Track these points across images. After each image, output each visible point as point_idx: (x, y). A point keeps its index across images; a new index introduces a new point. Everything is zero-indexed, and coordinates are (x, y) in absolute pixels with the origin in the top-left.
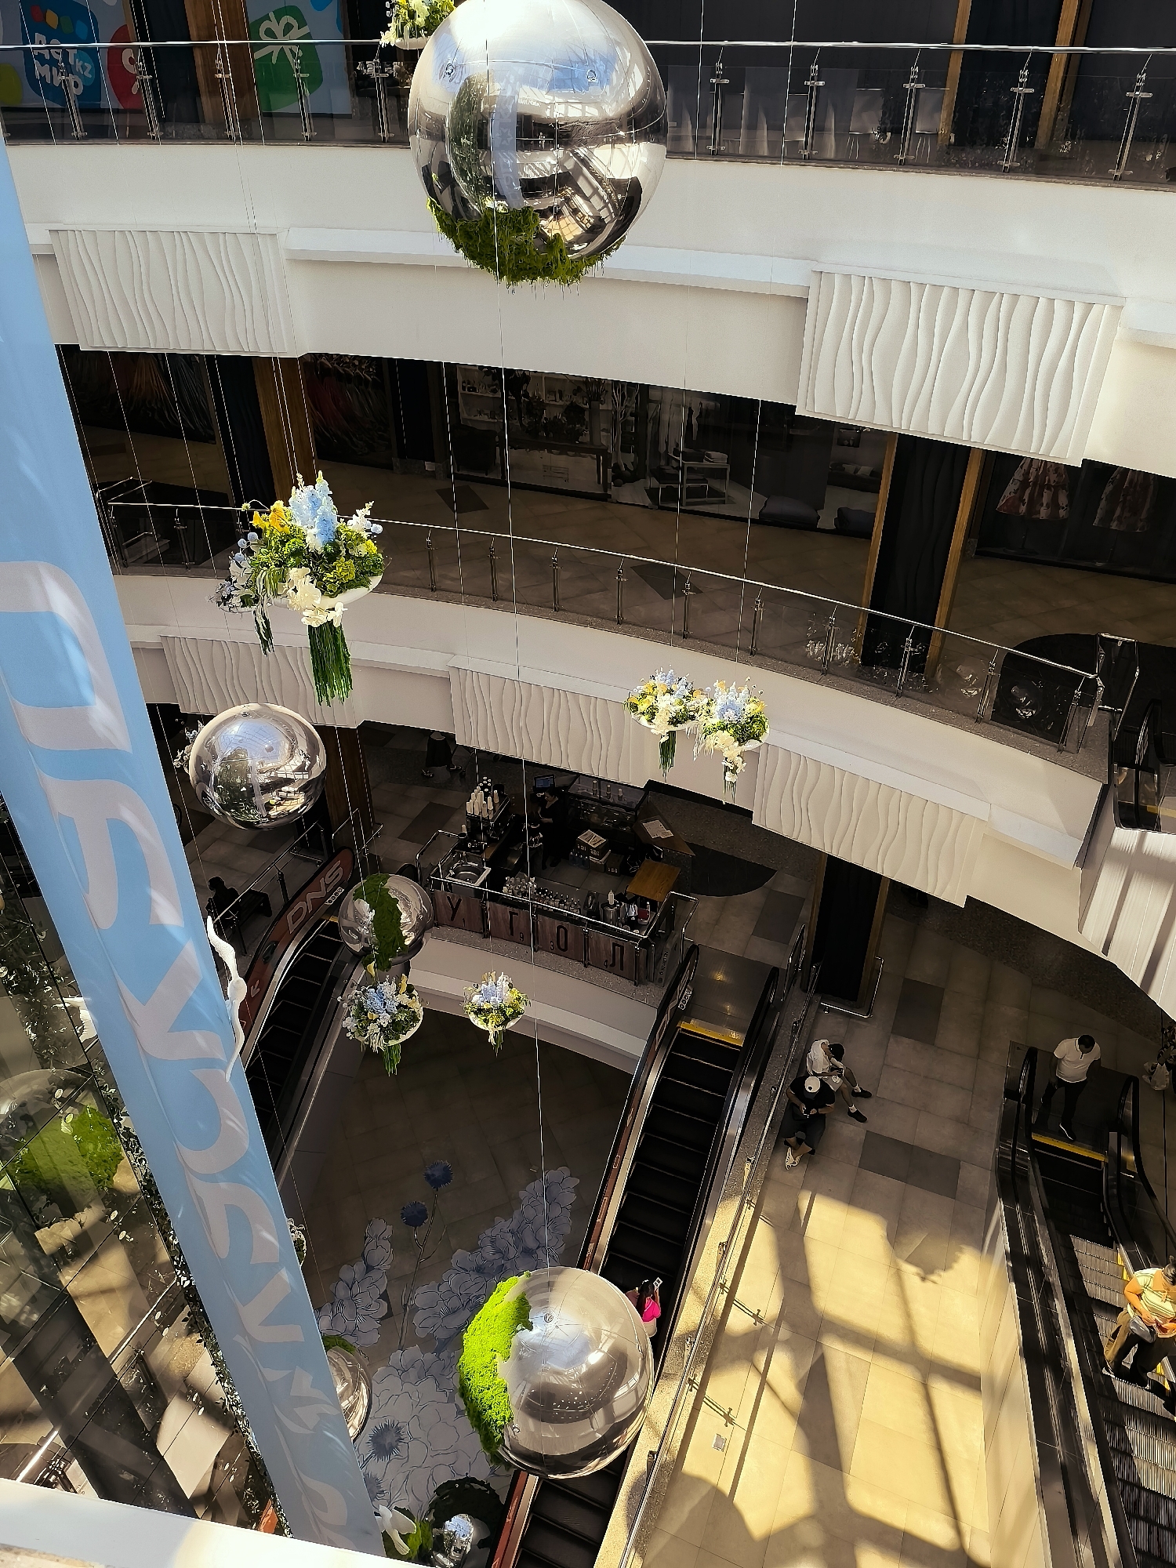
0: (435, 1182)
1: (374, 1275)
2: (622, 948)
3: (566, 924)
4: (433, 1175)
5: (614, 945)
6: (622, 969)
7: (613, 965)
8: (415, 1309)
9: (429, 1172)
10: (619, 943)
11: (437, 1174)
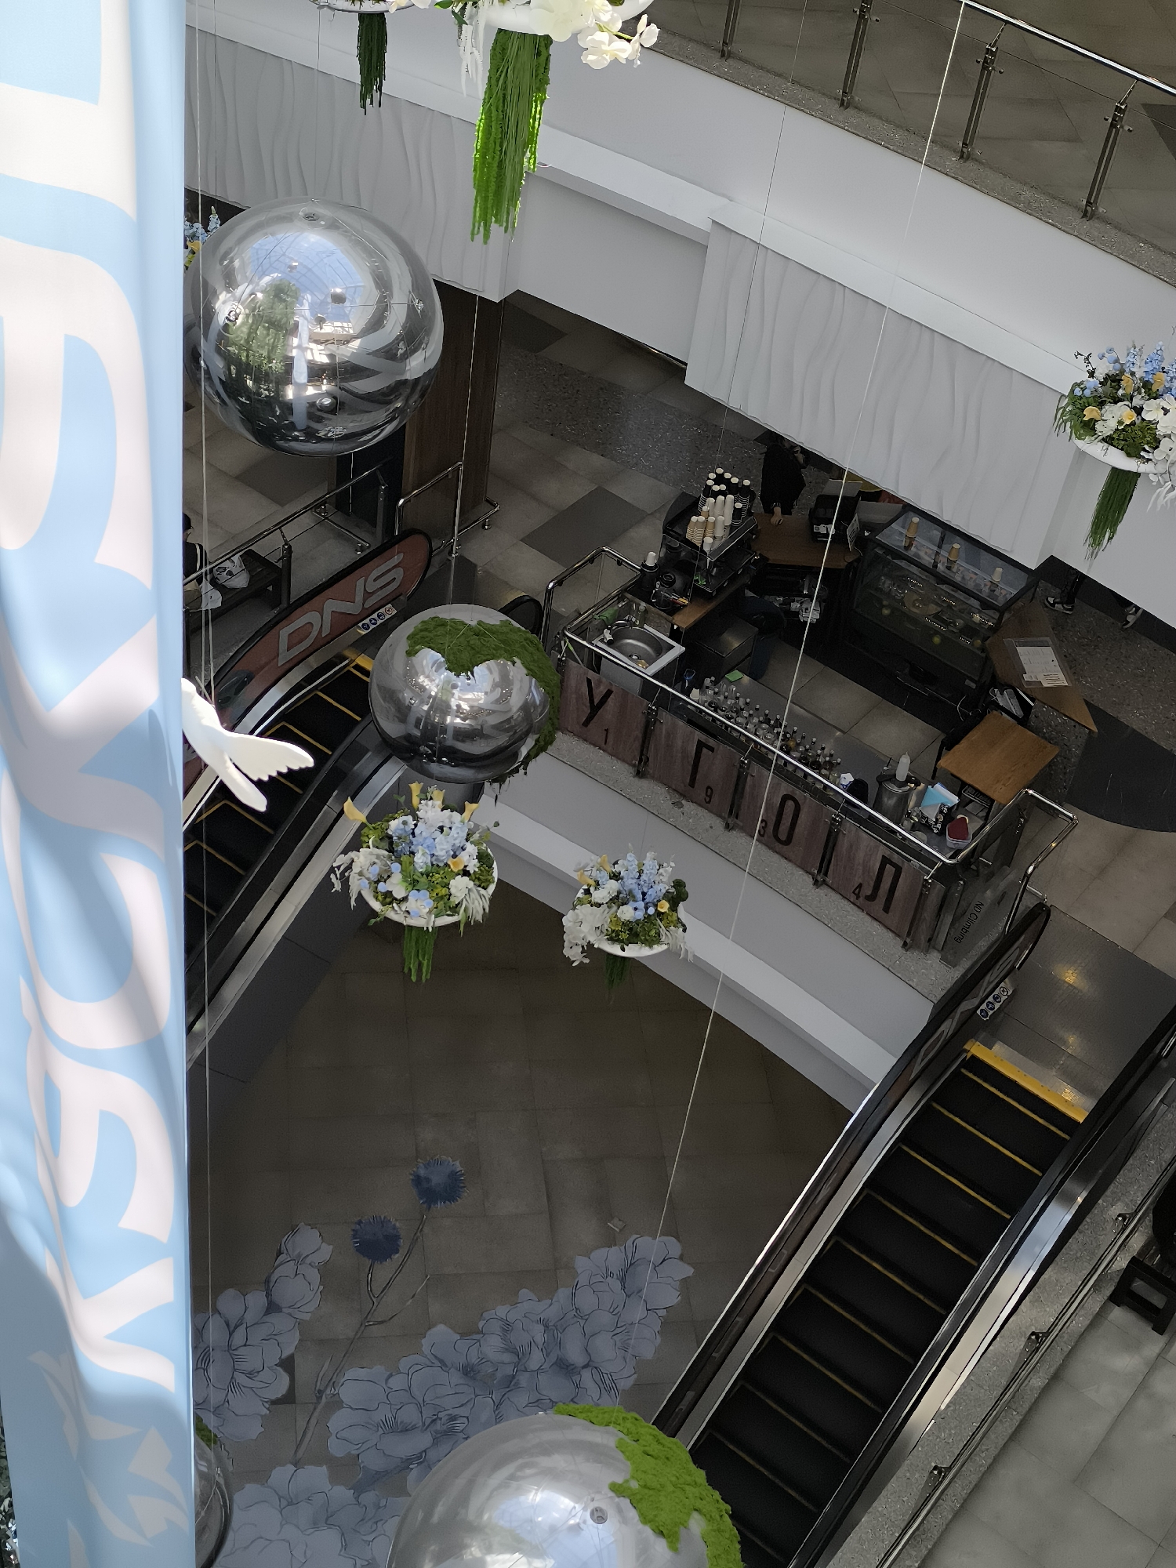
0: (430, 1194)
1: (278, 1322)
2: (898, 870)
3: (799, 794)
4: (428, 1180)
5: (885, 861)
6: (886, 909)
7: (872, 898)
8: (337, 1404)
9: (422, 1172)
10: (896, 858)
11: (437, 1179)
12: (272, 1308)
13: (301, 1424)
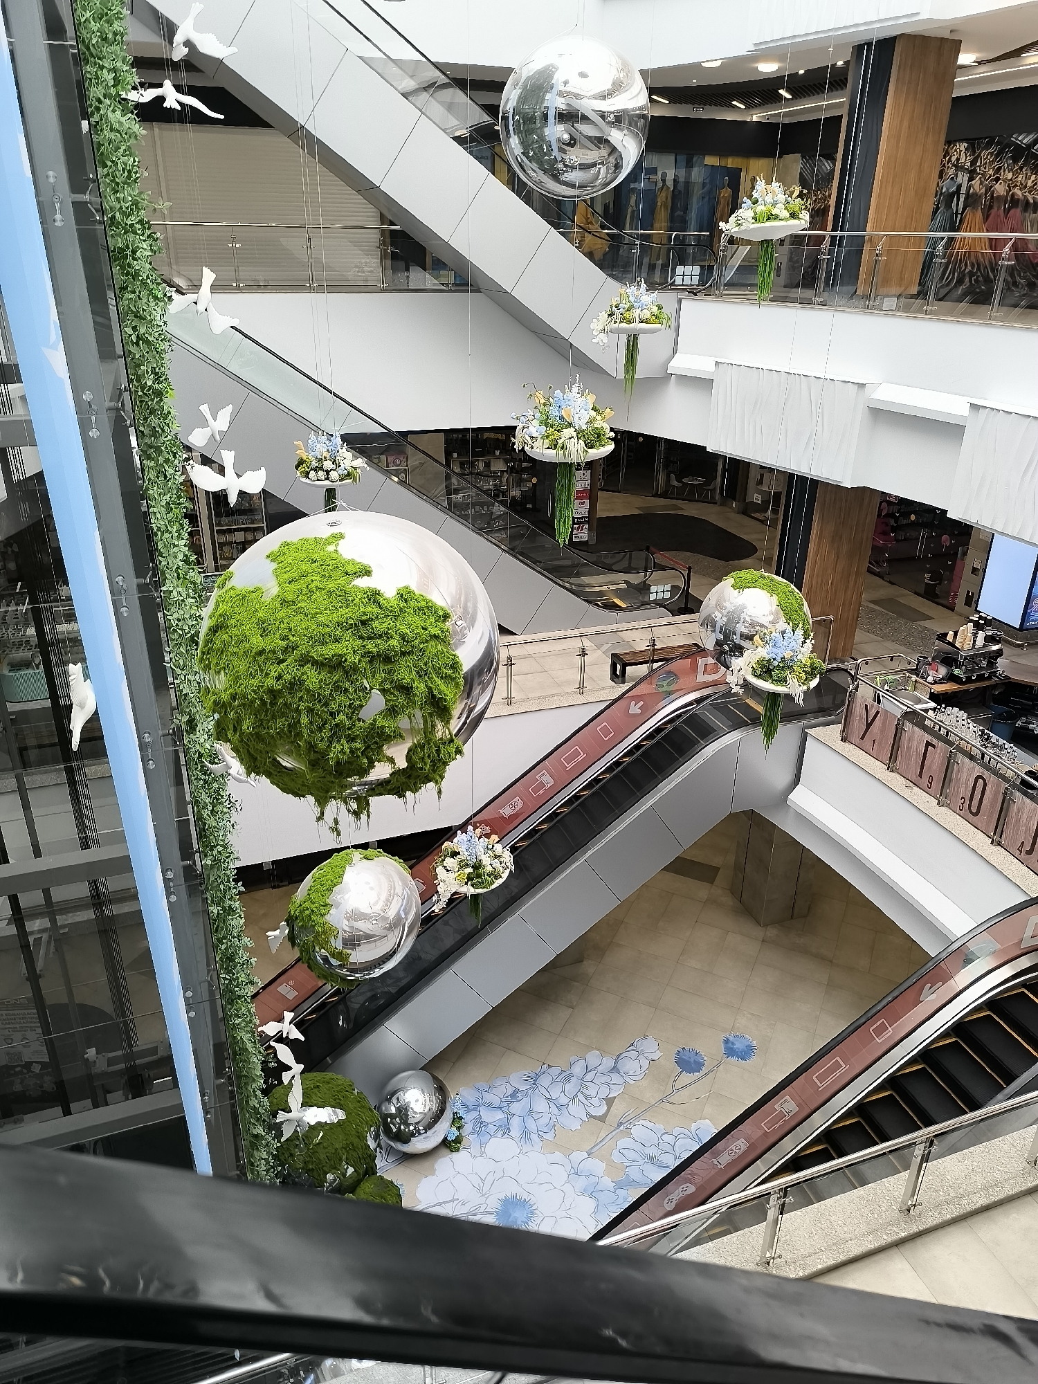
0: (730, 1051)
3: (986, 774)
4: (733, 1043)
7: (1030, 852)
8: (627, 1134)
9: (731, 1039)
11: (738, 1045)
12: (615, 1069)
13: (603, 1135)
